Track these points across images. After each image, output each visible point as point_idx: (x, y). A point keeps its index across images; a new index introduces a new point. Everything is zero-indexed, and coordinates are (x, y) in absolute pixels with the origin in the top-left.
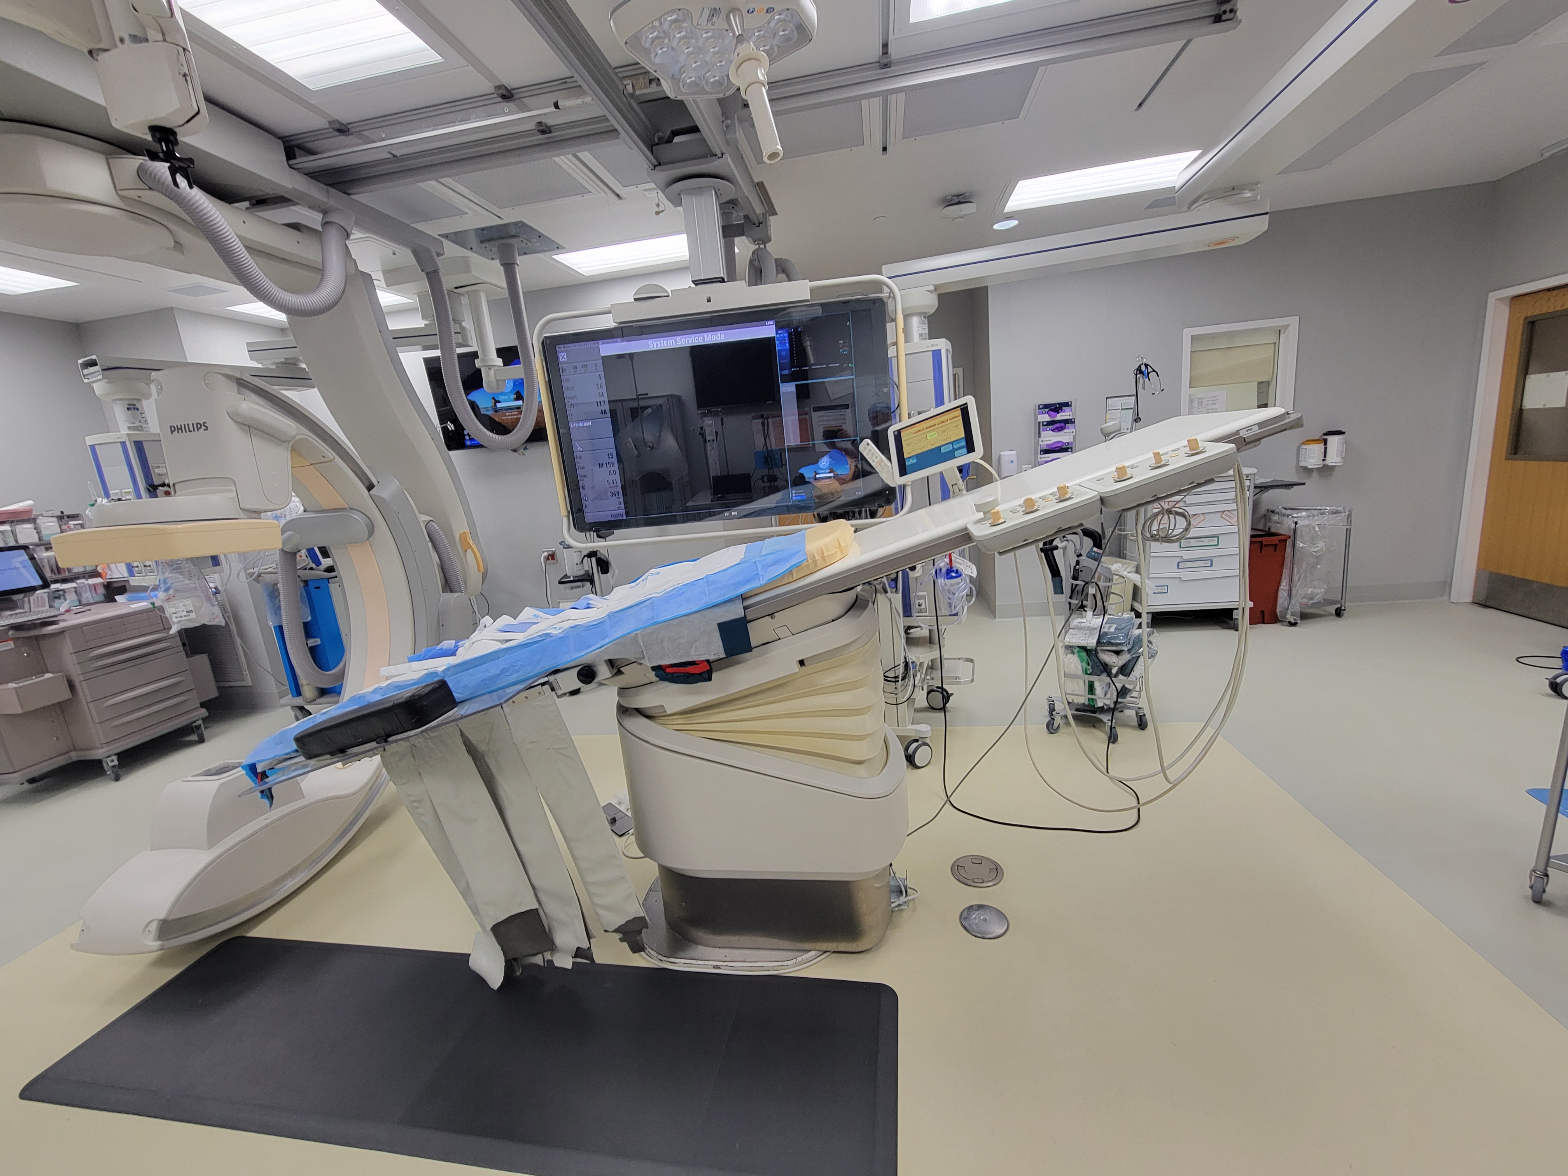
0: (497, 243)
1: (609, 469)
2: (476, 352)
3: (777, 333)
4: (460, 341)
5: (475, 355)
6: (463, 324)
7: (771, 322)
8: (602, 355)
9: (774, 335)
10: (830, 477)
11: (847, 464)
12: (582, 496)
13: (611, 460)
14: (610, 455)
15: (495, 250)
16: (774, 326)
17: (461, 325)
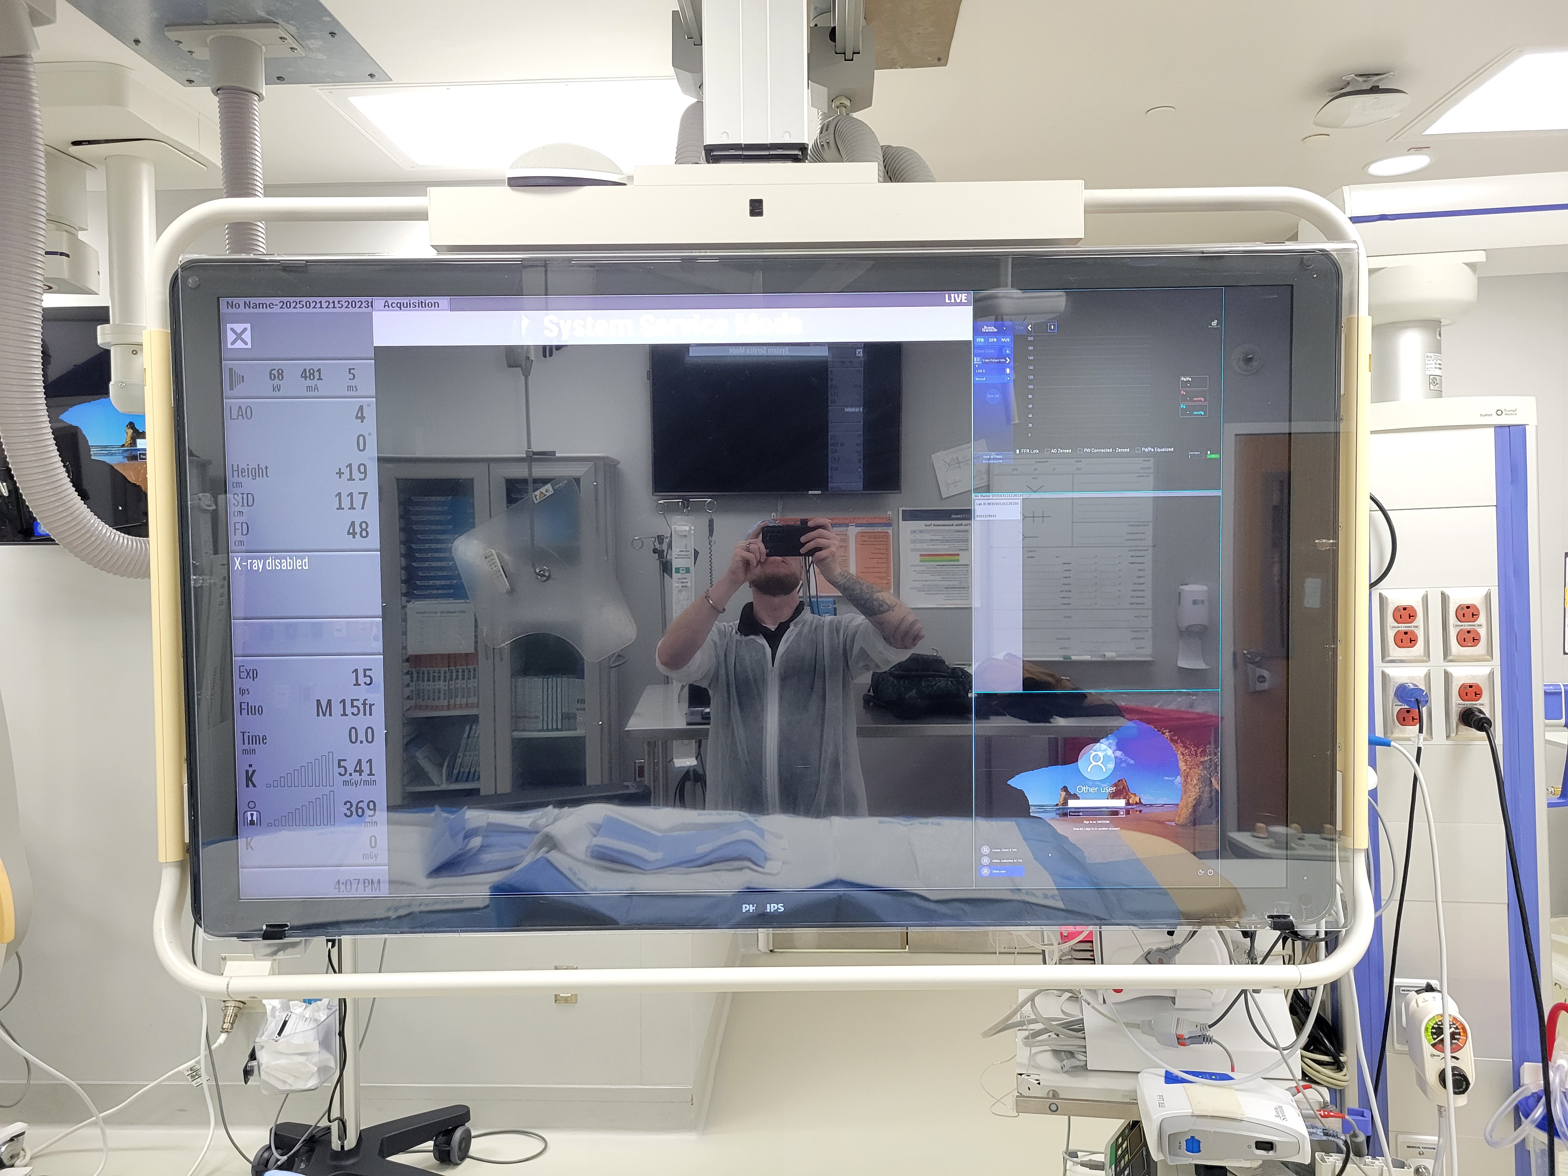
0: (211, 34)
1: (351, 721)
2: (106, 309)
3: (977, 331)
4: (66, 275)
5: (100, 315)
6: (81, 235)
7: (963, 297)
8: (375, 345)
9: (968, 335)
10: (1114, 812)
11: (1176, 771)
12: (242, 806)
13: (361, 693)
14: (362, 676)
15: (202, 54)
16: (970, 309)
17: (73, 236)
